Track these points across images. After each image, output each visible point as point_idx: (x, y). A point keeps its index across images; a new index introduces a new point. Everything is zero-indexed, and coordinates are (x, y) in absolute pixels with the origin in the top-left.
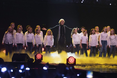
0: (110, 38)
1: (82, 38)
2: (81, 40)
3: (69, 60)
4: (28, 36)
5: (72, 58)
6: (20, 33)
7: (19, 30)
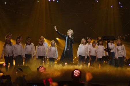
0: (117, 49)
1: (90, 49)
2: (90, 52)
3: (74, 73)
4: (26, 48)
5: (77, 71)
6: (19, 44)
7: (18, 41)
